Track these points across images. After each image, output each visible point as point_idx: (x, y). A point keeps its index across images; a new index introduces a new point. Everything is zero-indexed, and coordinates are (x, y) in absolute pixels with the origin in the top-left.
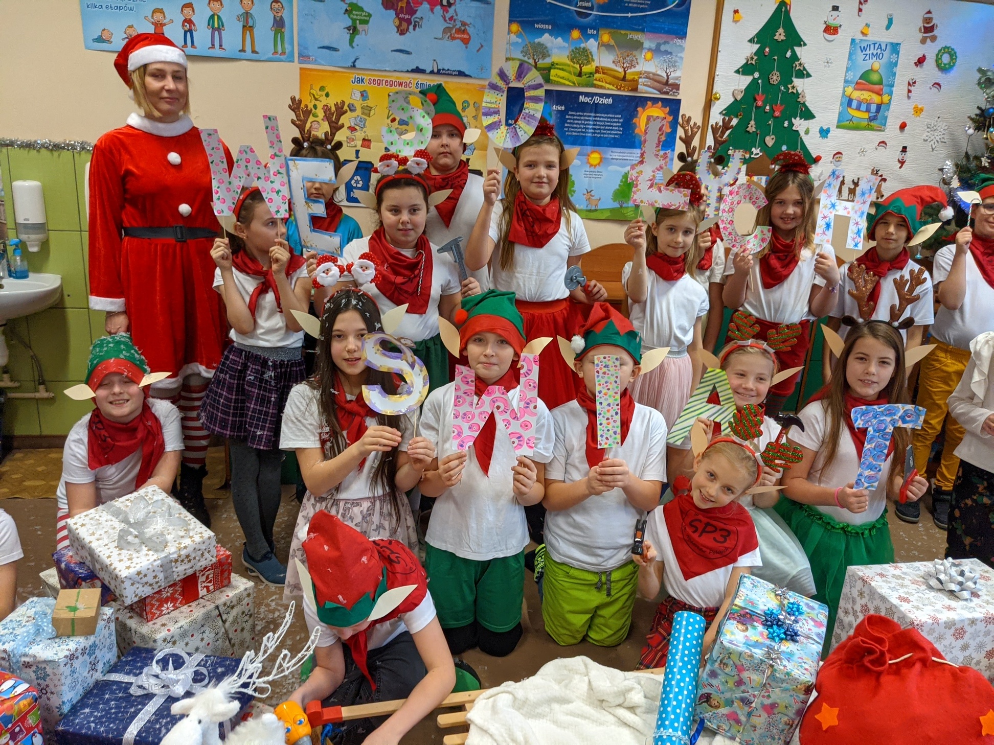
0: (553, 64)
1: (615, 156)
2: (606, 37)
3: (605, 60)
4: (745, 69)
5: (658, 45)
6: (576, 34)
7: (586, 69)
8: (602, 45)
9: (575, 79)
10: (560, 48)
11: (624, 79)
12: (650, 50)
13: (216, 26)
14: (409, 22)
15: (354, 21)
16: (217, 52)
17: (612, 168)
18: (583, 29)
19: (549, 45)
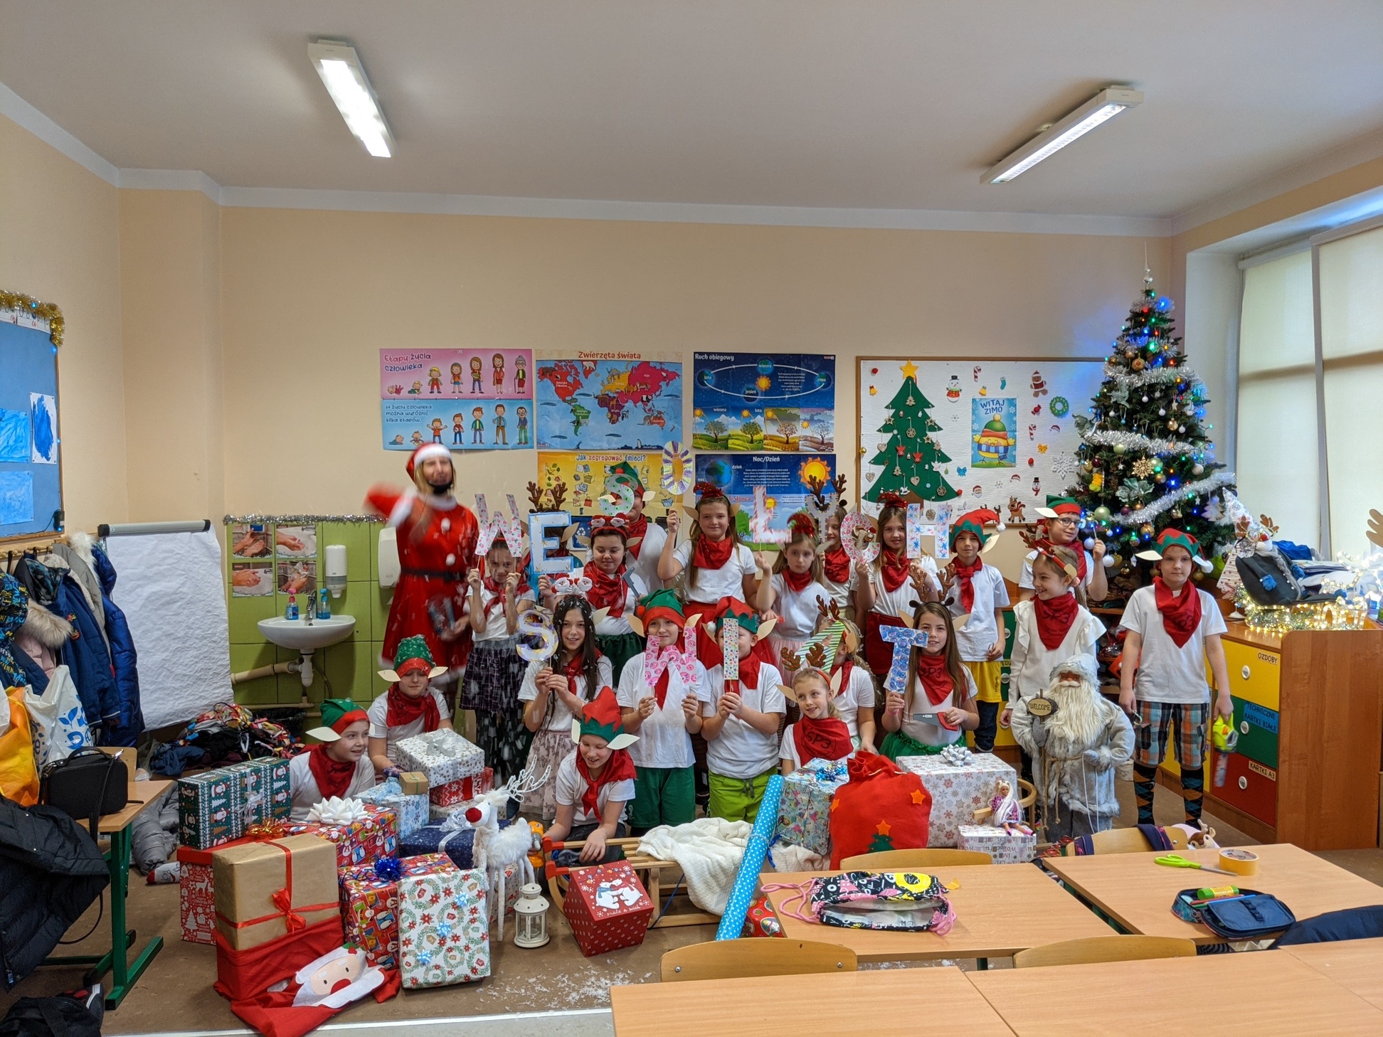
0: (729, 436)
1: (786, 500)
2: (770, 414)
3: (771, 430)
4: (886, 429)
5: (812, 417)
6: (745, 413)
7: (755, 437)
8: (767, 419)
9: (748, 445)
10: (734, 424)
11: (787, 442)
12: (805, 420)
13: (478, 427)
14: (618, 414)
15: (578, 417)
16: (478, 445)
17: (784, 509)
18: (751, 410)
19: (725, 423)
